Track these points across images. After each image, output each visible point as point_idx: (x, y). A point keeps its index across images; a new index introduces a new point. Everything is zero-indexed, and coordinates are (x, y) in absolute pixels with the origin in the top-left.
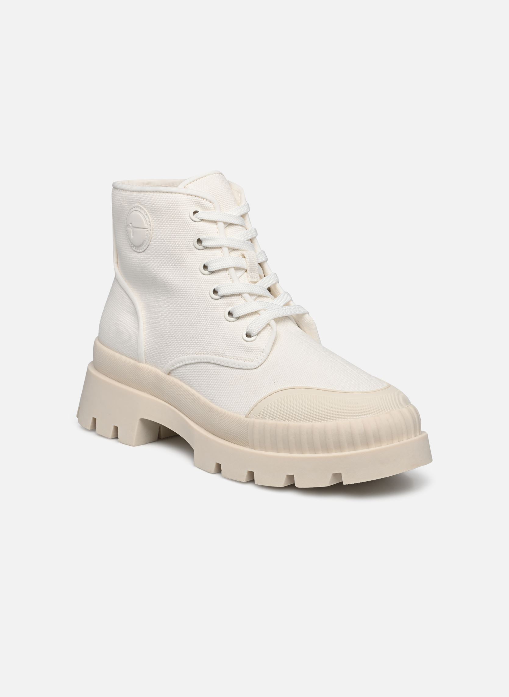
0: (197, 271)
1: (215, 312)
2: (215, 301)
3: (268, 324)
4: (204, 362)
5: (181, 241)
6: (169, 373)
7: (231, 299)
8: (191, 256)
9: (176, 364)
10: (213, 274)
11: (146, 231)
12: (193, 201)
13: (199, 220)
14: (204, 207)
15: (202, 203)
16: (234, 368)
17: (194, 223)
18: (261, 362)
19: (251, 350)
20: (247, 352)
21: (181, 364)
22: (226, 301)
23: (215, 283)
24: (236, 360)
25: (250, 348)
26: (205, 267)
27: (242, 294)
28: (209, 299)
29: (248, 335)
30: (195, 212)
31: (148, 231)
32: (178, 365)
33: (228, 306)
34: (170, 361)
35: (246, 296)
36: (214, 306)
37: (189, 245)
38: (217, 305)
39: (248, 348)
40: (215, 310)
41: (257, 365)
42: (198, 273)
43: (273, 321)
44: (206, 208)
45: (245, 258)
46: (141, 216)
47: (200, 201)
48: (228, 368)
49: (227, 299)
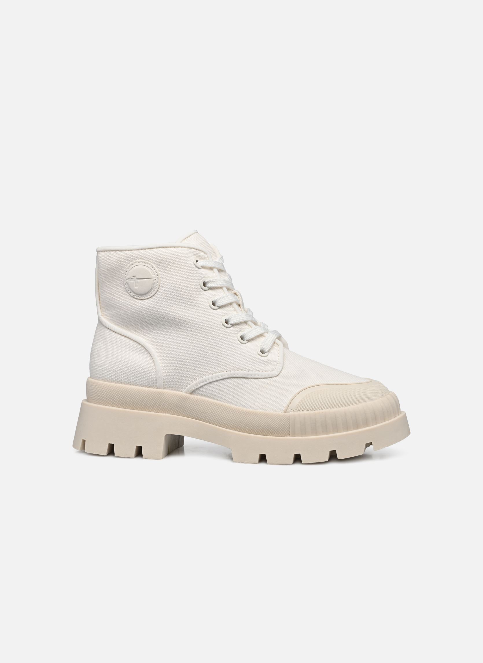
0: (208, 307)
1: (230, 338)
2: (228, 329)
3: (274, 343)
4: (229, 378)
5: (191, 285)
6: (192, 393)
7: (240, 326)
8: (200, 296)
9: (200, 384)
10: (220, 308)
11: (154, 280)
12: (193, 253)
13: (201, 267)
14: (201, 257)
15: (199, 254)
16: (258, 378)
17: (198, 269)
18: (279, 371)
19: (269, 362)
20: (266, 364)
21: (205, 383)
22: (237, 328)
23: (224, 315)
24: (257, 372)
25: (268, 361)
26: (214, 304)
27: (247, 321)
28: (222, 328)
29: (262, 352)
30: (197, 261)
31: (156, 280)
32: (202, 384)
33: (238, 332)
34: (191, 383)
35: (250, 323)
36: (228, 333)
37: (197, 287)
38: (230, 331)
39: (266, 361)
40: (229, 336)
41: (277, 373)
42: (209, 309)
43: (277, 339)
44: (203, 258)
45: (237, 295)
46: (146, 268)
47: (198, 253)
48: (252, 379)
49: (237, 327)
